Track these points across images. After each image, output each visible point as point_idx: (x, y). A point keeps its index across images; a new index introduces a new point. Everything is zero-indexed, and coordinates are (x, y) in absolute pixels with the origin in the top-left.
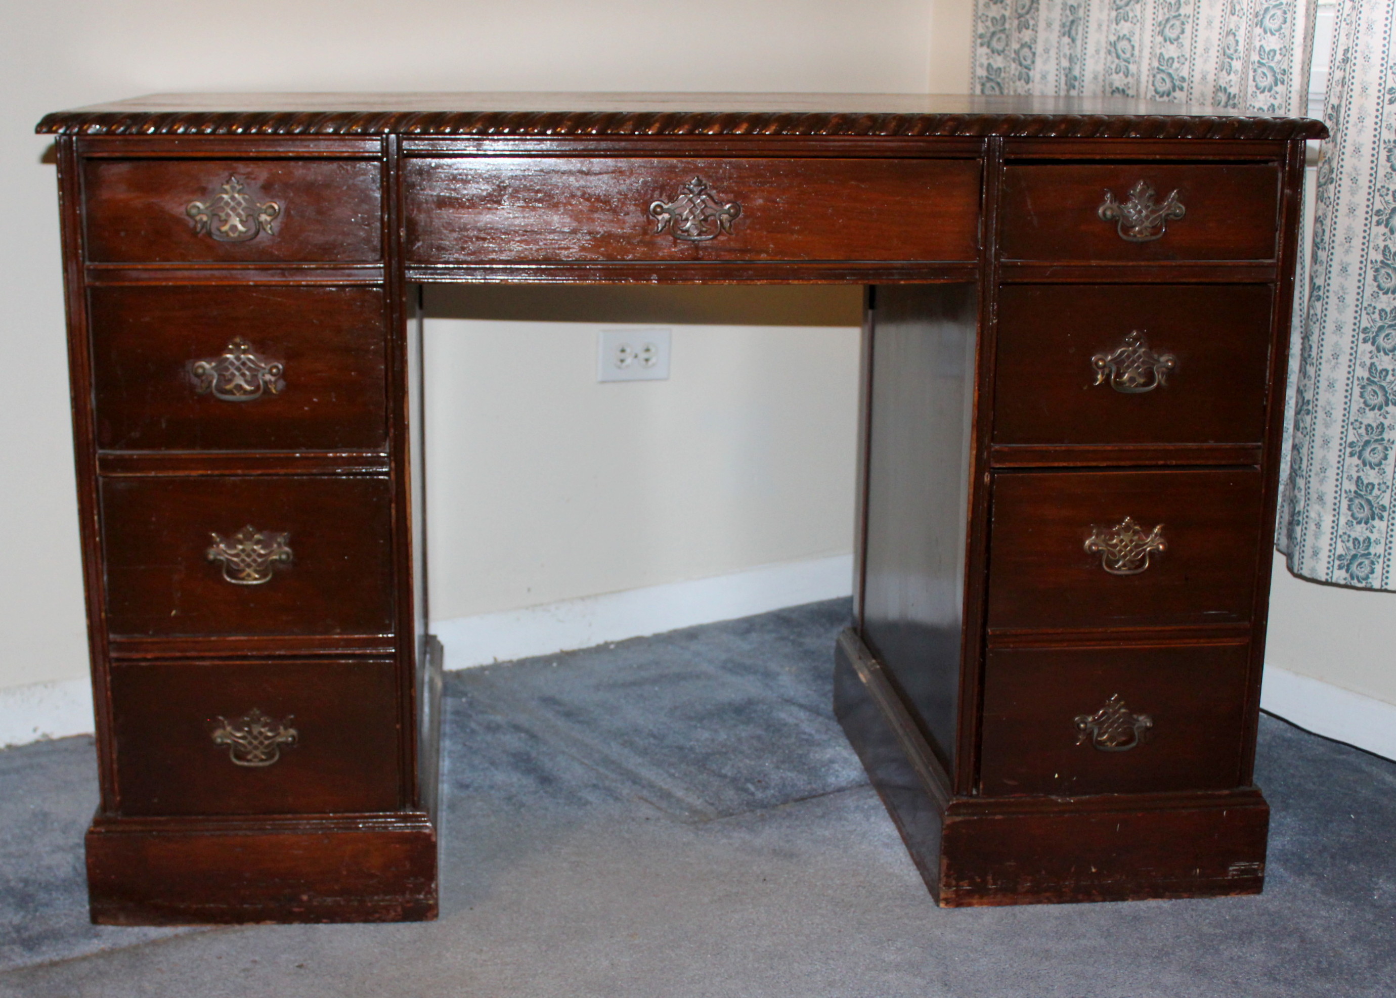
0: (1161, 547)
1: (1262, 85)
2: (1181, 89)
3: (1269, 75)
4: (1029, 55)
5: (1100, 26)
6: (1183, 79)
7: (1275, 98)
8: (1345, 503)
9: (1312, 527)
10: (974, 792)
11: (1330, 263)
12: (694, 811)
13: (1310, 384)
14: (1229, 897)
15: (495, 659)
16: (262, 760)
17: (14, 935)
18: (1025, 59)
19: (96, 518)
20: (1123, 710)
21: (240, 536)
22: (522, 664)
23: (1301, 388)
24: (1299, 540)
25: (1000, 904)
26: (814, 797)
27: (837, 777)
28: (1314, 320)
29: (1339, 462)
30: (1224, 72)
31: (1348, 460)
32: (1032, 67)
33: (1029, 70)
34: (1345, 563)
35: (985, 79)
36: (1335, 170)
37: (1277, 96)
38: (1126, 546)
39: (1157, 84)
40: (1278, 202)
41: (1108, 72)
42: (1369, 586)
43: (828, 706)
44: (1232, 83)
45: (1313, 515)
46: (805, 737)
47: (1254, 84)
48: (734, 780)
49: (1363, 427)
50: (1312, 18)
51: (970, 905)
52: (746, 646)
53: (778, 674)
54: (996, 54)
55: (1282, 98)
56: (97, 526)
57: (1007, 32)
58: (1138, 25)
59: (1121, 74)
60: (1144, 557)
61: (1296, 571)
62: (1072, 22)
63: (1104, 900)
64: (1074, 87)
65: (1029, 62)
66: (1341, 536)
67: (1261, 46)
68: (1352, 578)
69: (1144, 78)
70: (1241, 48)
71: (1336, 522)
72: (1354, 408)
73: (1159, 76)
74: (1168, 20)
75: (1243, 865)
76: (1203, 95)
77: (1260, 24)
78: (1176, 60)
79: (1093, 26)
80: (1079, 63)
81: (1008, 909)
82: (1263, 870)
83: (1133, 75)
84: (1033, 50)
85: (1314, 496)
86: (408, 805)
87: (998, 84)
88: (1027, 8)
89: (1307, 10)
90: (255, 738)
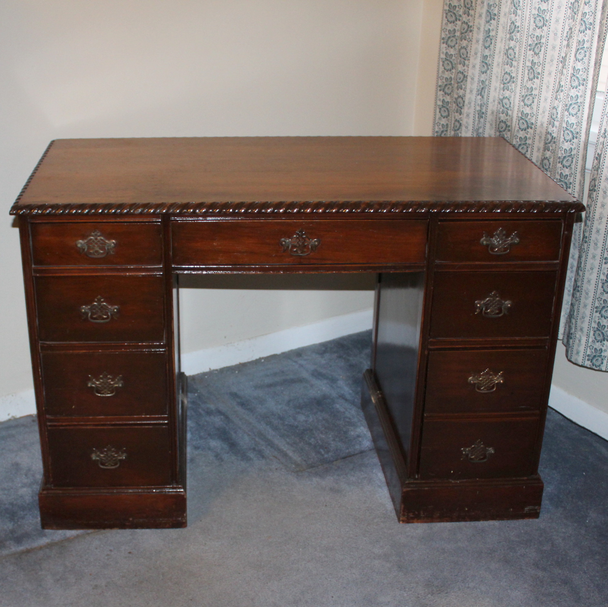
0: (501, 381)
1: (567, 138)
2: (531, 128)
3: (570, 134)
4: (461, 101)
5: (496, 89)
6: (532, 124)
7: (573, 145)
8: (592, 333)
9: (577, 341)
10: (417, 477)
11: (592, 227)
12: (297, 465)
13: (580, 279)
14: (524, 520)
15: (210, 369)
16: (112, 466)
17: (10, 535)
18: (459, 103)
19: (40, 370)
20: (482, 446)
21: (101, 376)
22: (222, 371)
23: (576, 279)
24: (571, 346)
25: (426, 522)
26: (350, 456)
27: (360, 445)
28: (583, 251)
29: (590, 315)
30: (551, 125)
31: (595, 314)
32: (463, 108)
33: (462, 109)
34: (591, 358)
35: (441, 106)
36: (597, 186)
37: (573, 144)
38: (486, 381)
39: (520, 125)
40: (562, 236)
41: (498, 112)
42: (600, 369)
43: (358, 401)
44: (554, 132)
45: (578, 336)
46: (347, 420)
47: (563, 137)
48: (315, 447)
49: (602, 300)
50: (591, 110)
51: (413, 522)
52: (323, 362)
53: (338, 380)
54: (447, 95)
55: (576, 144)
56: (40, 374)
57: (452, 85)
58: (513, 93)
59: (504, 114)
60: (494, 385)
61: (569, 357)
62: (483, 88)
63: (471, 521)
64: (482, 117)
65: (461, 105)
66: (589, 347)
67: (567, 121)
68: (593, 365)
69: (514, 120)
70: (559, 116)
71: (587, 341)
72: (599, 292)
73: (521, 121)
74: (526, 96)
75: (531, 507)
76: (541, 132)
77: (568, 110)
78: (529, 115)
79: (492, 89)
80: (485, 106)
81: (429, 524)
82: (540, 509)
83: (510, 116)
84: (464, 100)
85: (579, 328)
86: (174, 482)
87: (447, 109)
88: (461, 79)
89: (590, 105)
90: (109, 457)
